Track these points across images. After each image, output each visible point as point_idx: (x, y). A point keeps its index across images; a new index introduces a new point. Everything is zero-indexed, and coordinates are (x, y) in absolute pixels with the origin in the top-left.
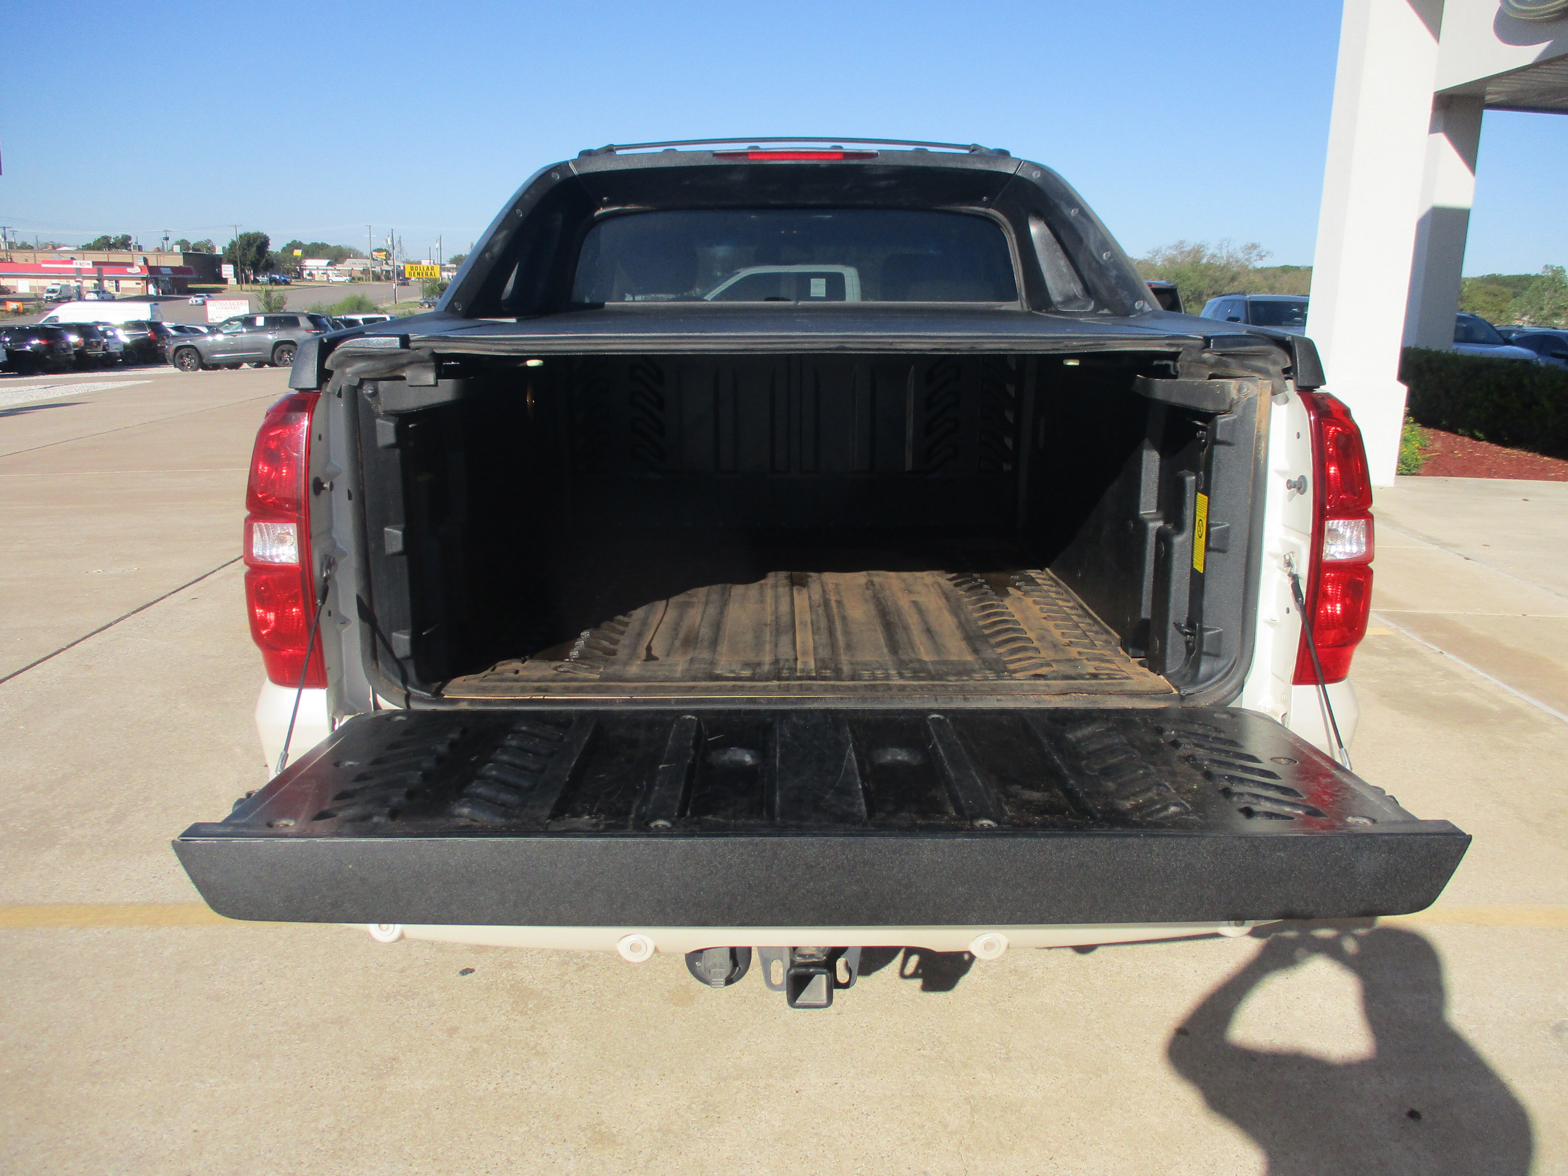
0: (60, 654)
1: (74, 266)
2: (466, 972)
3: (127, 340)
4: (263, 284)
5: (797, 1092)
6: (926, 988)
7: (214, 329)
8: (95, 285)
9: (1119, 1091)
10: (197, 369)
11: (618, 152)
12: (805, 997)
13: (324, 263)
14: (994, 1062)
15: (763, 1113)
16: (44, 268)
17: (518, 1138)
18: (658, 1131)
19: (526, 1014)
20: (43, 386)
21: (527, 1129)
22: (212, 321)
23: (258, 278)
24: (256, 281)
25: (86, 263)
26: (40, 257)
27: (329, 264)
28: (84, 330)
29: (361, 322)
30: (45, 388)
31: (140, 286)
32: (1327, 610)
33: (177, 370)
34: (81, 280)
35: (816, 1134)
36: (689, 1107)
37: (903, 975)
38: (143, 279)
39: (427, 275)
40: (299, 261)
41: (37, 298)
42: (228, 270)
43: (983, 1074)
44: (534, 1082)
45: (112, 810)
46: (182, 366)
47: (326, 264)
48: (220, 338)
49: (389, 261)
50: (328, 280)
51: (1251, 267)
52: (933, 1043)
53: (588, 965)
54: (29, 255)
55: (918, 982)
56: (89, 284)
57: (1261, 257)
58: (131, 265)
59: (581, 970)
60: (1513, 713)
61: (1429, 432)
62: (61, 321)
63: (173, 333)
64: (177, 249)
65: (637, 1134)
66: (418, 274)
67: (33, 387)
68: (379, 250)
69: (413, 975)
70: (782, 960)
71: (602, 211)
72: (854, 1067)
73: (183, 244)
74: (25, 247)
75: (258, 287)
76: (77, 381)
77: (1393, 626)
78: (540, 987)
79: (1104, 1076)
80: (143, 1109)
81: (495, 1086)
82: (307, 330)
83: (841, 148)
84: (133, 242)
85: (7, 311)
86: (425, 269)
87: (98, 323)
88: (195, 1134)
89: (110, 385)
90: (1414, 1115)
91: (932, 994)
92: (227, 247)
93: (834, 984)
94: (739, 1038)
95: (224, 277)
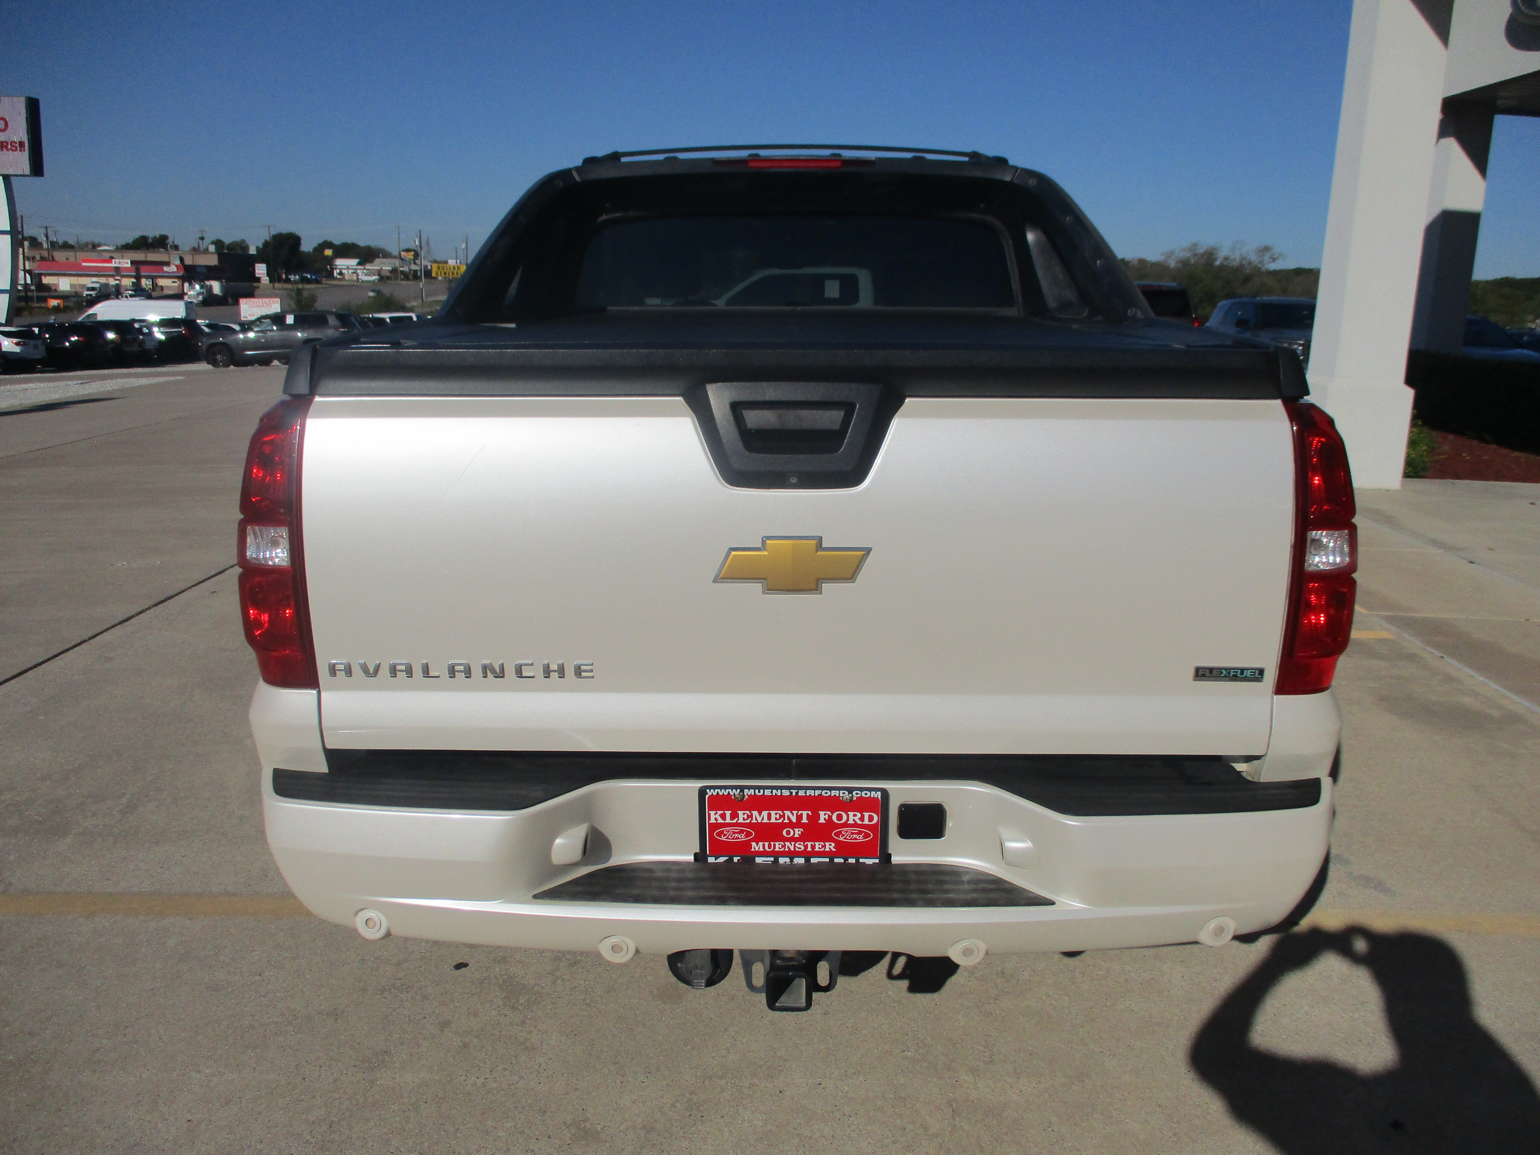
0: (82, 646)
1: (113, 265)
2: (460, 966)
3: (162, 337)
4: (295, 282)
5: (781, 1092)
6: (912, 989)
7: (246, 327)
8: (133, 283)
9: (1101, 1096)
10: (228, 366)
11: (624, 160)
12: (784, 1000)
13: (353, 262)
14: (978, 1066)
15: (746, 1113)
16: (84, 266)
17: (503, 1134)
18: (641, 1129)
19: (518, 1009)
20: (79, 382)
21: (512, 1124)
22: (245, 319)
23: (289, 277)
24: (288, 281)
25: (125, 262)
26: (80, 255)
27: (359, 264)
28: (123, 327)
29: (388, 320)
30: (82, 383)
31: (176, 285)
32: (1310, 620)
33: (210, 367)
34: (119, 278)
35: (798, 1135)
36: (673, 1105)
37: (890, 976)
38: (178, 277)
39: (453, 274)
40: (330, 261)
41: (77, 295)
42: (261, 270)
43: (966, 1078)
44: (522, 1078)
45: (124, 800)
46: (215, 363)
47: (355, 264)
48: (251, 335)
49: (417, 261)
50: (358, 279)
51: (1264, 269)
52: (918, 1044)
53: (579, 961)
54: (70, 254)
55: (905, 984)
56: (127, 282)
57: (1274, 260)
58: (168, 264)
59: (573, 966)
60: (1512, 719)
61: (1437, 435)
62: (100, 318)
63: (207, 330)
64: (212, 248)
65: (621, 1131)
66: (445, 273)
67: (70, 383)
68: (408, 250)
69: (408, 969)
70: (762, 961)
71: (604, 217)
72: (838, 1068)
73: (219, 244)
74: (66, 246)
75: (289, 286)
76: (111, 377)
77: (1394, 629)
78: (532, 982)
79: (1087, 1081)
80: (140, 1098)
81: (484, 1081)
82: (336, 328)
83: (839, 155)
84: (170, 241)
85: (48, 308)
86: (452, 268)
87: (134, 321)
88: (189, 1123)
89: (144, 381)
90: (1397, 1125)
91: (919, 995)
92: (261, 246)
93: (813, 987)
94: (726, 1037)
95: (257, 276)
